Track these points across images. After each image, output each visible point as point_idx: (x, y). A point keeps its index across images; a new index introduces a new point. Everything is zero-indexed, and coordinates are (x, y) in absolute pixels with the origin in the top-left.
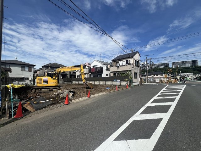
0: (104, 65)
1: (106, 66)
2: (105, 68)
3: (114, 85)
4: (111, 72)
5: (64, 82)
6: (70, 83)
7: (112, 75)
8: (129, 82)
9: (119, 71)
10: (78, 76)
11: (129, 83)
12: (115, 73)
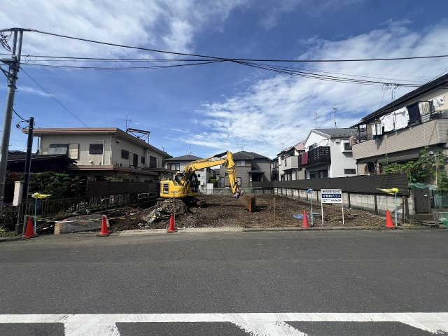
0: (333, 138)
1: (343, 142)
3: (355, 208)
4: (359, 161)
5: (255, 189)
6: (267, 192)
7: (361, 170)
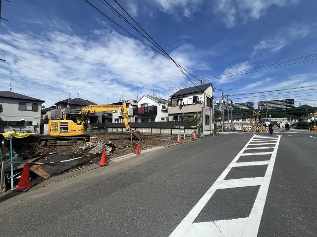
0: (159, 102)
1: (162, 105)
2: (160, 108)
3: (174, 135)
4: (170, 115)
5: (93, 129)
6: (102, 131)
7: (171, 119)
8: (197, 130)
9: (182, 114)
10: (116, 120)
11: (197, 132)
12: (175, 116)
